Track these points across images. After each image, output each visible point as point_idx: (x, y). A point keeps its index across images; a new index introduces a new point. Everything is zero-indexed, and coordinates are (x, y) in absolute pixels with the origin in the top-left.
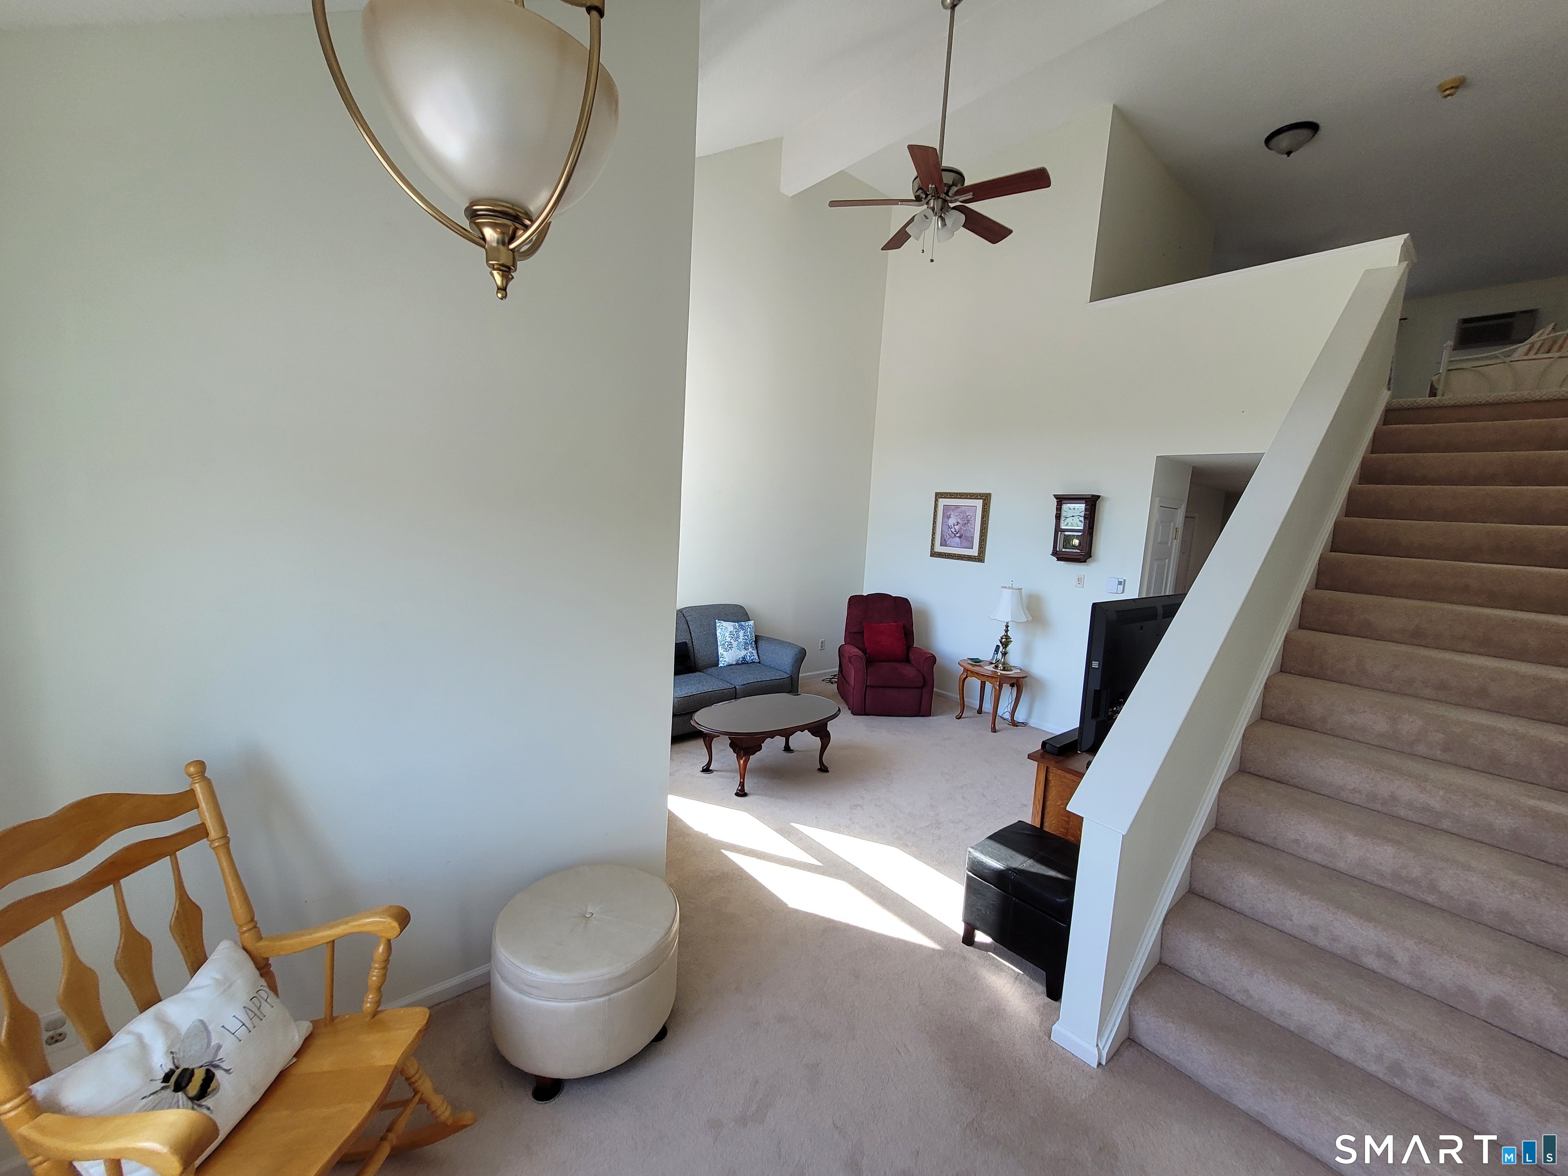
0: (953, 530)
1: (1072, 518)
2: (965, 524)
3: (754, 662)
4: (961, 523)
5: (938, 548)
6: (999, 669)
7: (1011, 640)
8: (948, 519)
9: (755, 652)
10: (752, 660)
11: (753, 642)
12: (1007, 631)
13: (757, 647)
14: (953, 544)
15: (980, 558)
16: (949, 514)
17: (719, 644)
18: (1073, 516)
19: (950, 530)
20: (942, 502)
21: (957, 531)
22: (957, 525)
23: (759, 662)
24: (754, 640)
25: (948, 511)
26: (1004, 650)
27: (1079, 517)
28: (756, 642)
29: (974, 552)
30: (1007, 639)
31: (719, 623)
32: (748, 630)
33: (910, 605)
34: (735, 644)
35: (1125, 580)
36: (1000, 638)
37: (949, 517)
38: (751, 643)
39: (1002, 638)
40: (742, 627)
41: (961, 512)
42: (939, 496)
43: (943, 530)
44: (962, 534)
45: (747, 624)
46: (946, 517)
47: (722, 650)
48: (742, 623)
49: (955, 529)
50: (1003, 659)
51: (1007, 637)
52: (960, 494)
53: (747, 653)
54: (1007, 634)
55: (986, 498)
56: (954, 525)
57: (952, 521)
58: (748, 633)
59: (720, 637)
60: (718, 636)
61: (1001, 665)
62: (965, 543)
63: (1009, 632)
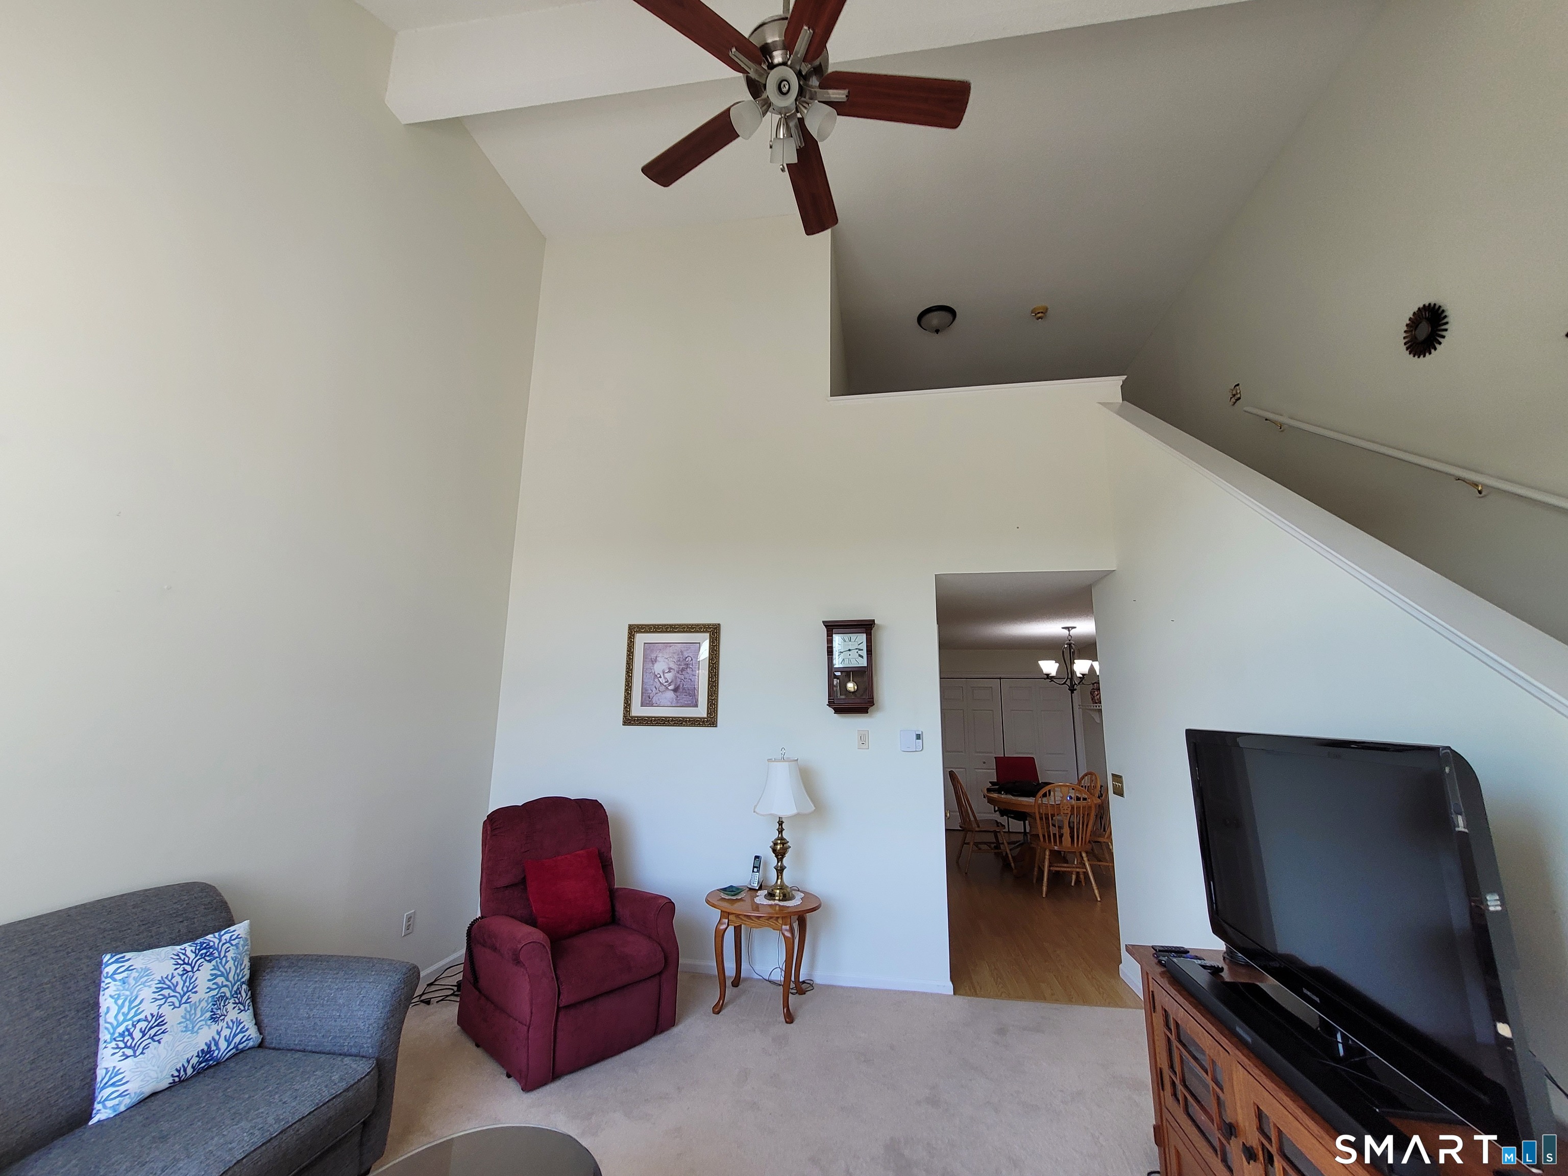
0: (662, 680)
1: (850, 652)
2: (683, 670)
3: (242, 1051)
4: (676, 669)
5: (637, 710)
6: (777, 898)
7: (789, 844)
8: (653, 664)
9: (247, 1018)
10: (236, 1047)
11: (244, 986)
12: (781, 831)
13: (254, 999)
14: (663, 702)
15: (710, 721)
16: (653, 656)
17: (104, 1035)
18: (849, 650)
19: (656, 680)
20: (641, 639)
21: (670, 681)
22: (669, 672)
23: (261, 1045)
24: (247, 977)
25: (652, 651)
26: (779, 864)
27: (857, 650)
28: (253, 983)
29: (701, 711)
30: (783, 844)
31: (116, 961)
32: (230, 955)
33: (605, 810)
34: (173, 1016)
35: (922, 732)
36: (772, 844)
37: (654, 661)
38: (238, 992)
39: (775, 844)
40: (207, 952)
41: (674, 653)
42: (634, 630)
43: (645, 680)
44: (679, 686)
45: (227, 936)
46: (650, 660)
47: (118, 1057)
48: (210, 937)
49: (665, 678)
50: (779, 881)
51: (784, 842)
52: (671, 626)
53: (219, 1033)
54: (782, 835)
55: (714, 632)
56: (664, 672)
57: (659, 667)
58: (231, 964)
59: (114, 1010)
60: (103, 1010)
61: (778, 891)
62: (685, 699)
63: (784, 832)
